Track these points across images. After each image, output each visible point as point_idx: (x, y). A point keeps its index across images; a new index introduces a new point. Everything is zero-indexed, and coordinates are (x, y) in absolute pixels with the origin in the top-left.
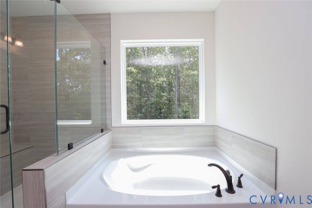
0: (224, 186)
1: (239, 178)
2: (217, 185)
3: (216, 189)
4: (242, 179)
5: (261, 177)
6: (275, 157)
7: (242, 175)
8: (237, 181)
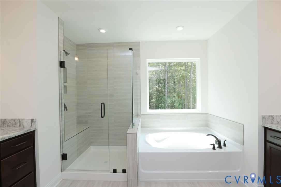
0: (216, 146)
1: (224, 142)
2: (213, 144)
3: (213, 146)
4: (226, 142)
5: (236, 141)
6: (242, 129)
7: (226, 140)
8: (223, 143)
